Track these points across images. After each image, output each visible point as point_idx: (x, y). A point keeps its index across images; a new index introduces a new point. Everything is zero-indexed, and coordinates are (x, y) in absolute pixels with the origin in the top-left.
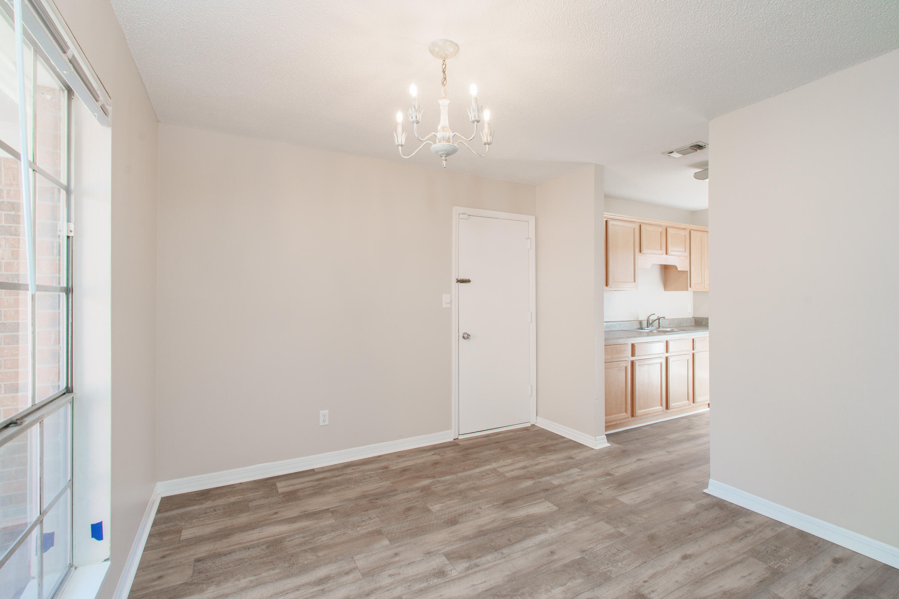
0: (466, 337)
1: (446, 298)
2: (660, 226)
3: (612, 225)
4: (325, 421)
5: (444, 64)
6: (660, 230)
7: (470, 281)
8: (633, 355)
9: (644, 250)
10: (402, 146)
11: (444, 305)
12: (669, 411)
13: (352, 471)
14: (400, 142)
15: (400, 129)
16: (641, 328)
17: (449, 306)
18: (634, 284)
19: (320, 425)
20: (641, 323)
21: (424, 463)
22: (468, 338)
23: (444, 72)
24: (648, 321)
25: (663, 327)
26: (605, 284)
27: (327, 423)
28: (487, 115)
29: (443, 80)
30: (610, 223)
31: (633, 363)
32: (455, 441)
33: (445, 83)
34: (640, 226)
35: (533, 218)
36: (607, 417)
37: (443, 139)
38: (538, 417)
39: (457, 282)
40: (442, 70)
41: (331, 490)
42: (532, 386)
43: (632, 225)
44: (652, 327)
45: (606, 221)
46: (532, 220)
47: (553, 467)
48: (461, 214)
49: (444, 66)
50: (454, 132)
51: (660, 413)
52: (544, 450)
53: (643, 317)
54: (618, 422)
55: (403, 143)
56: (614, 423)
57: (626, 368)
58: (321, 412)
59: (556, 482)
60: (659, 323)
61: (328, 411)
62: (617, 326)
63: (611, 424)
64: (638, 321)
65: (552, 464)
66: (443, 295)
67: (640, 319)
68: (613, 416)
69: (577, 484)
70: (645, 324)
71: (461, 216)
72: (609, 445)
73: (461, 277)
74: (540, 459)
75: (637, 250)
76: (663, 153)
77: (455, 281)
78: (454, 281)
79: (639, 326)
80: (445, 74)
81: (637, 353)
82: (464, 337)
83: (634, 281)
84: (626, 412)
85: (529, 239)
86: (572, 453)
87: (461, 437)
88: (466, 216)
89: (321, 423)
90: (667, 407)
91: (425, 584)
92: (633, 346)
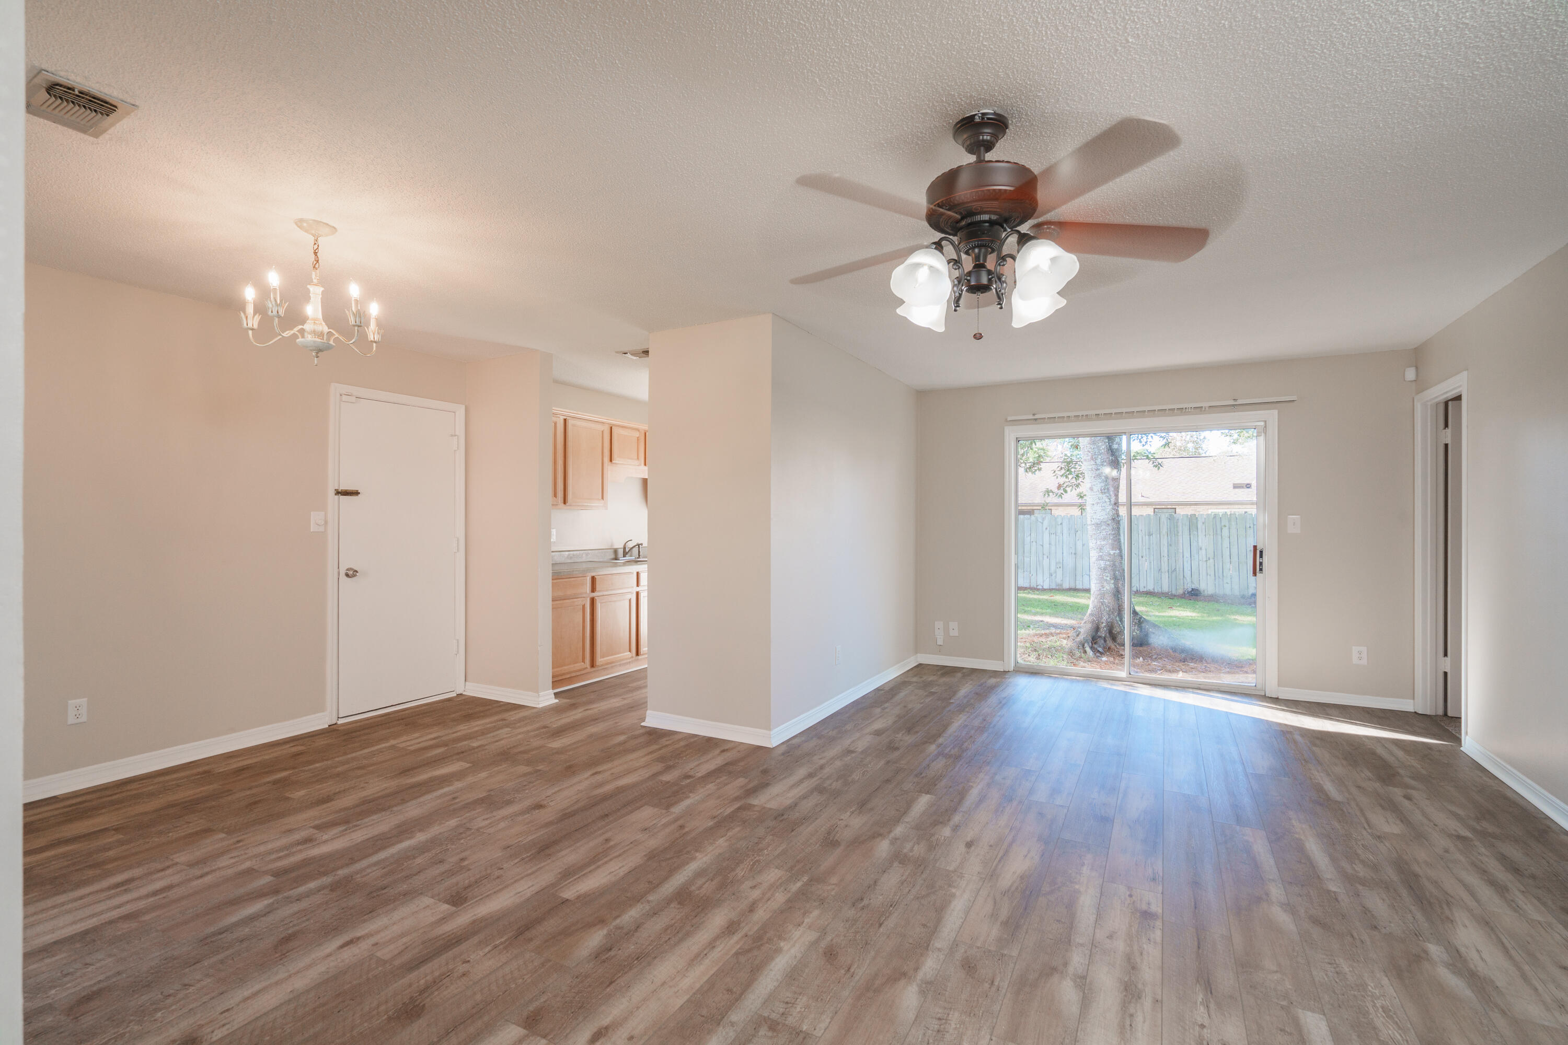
0: (351, 574)
1: (316, 517)
2: (638, 430)
3: (573, 425)
4: (79, 717)
5: (315, 244)
6: (637, 434)
7: (359, 493)
8: (593, 589)
9: (616, 460)
10: (252, 329)
11: (313, 528)
12: (640, 657)
13: (138, 786)
14: (250, 325)
15: (250, 309)
16: (616, 559)
17: (322, 529)
18: (602, 501)
19: (69, 723)
20: (616, 551)
21: (276, 757)
22: (354, 576)
23: (315, 253)
24: (624, 548)
25: (643, 558)
26: (562, 501)
27: (84, 719)
28: (374, 309)
29: (315, 262)
30: (570, 423)
31: (593, 601)
32: (331, 727)
33: (317, 266)
34: (611, 428)
35: (463, 408)
36: (555, 670)
37: (314, 332)
38: (467, 683)
39: (336, 494)
40: (313, 251)
41: (104, 811)
42: (458, 640)
43: (600, 427)
44: (631, 556)
45: (565, 420)
46: (461, 411)
47: (477, 732)
48: (344, 396)
49: (316, 247)
50: (330, 328)
51: (629, 661)
52: (468, 717)
53: (619, 545)
54: (574, 674)
55: (256, 326)
56: (568, 676)
57: (584, 606)
58: (70, 702)
59: (475, 744)
60: (639, 552)
61: (85, 699)
62: (584, 555)
63: (564, 677)
64: (612, 550)
65: (476, 729)
66: (312, 513)
67: (615, 547)
68: (566, 667)
69: (502, 742)
70: (621, 552)
71: (344, 398)
72: (557, 701)
73: (343, 487)
74: (461, 727)
75: (607, 459)
76: (617, 352)
77: (333, 492)
78: (331, 492)
79: (613, 556)
80: (317, 257)
81: (598, 587)
82: (347, 575)
83: (603, 498)
84: (583, 661)
85: (455, 436)
86: (505, 715)
87: (341, 722)
88: (353, 399)
89: (71, 720)
90: (637, 654)
91: (286, 852)
92: (593, 579)
